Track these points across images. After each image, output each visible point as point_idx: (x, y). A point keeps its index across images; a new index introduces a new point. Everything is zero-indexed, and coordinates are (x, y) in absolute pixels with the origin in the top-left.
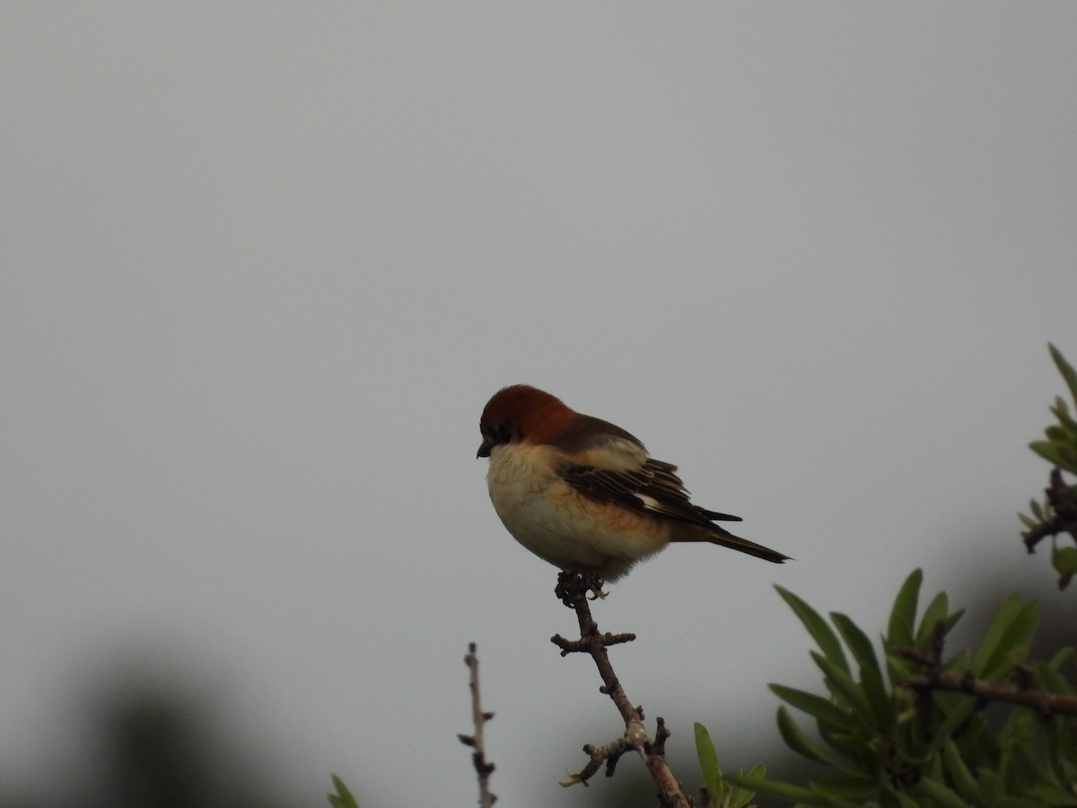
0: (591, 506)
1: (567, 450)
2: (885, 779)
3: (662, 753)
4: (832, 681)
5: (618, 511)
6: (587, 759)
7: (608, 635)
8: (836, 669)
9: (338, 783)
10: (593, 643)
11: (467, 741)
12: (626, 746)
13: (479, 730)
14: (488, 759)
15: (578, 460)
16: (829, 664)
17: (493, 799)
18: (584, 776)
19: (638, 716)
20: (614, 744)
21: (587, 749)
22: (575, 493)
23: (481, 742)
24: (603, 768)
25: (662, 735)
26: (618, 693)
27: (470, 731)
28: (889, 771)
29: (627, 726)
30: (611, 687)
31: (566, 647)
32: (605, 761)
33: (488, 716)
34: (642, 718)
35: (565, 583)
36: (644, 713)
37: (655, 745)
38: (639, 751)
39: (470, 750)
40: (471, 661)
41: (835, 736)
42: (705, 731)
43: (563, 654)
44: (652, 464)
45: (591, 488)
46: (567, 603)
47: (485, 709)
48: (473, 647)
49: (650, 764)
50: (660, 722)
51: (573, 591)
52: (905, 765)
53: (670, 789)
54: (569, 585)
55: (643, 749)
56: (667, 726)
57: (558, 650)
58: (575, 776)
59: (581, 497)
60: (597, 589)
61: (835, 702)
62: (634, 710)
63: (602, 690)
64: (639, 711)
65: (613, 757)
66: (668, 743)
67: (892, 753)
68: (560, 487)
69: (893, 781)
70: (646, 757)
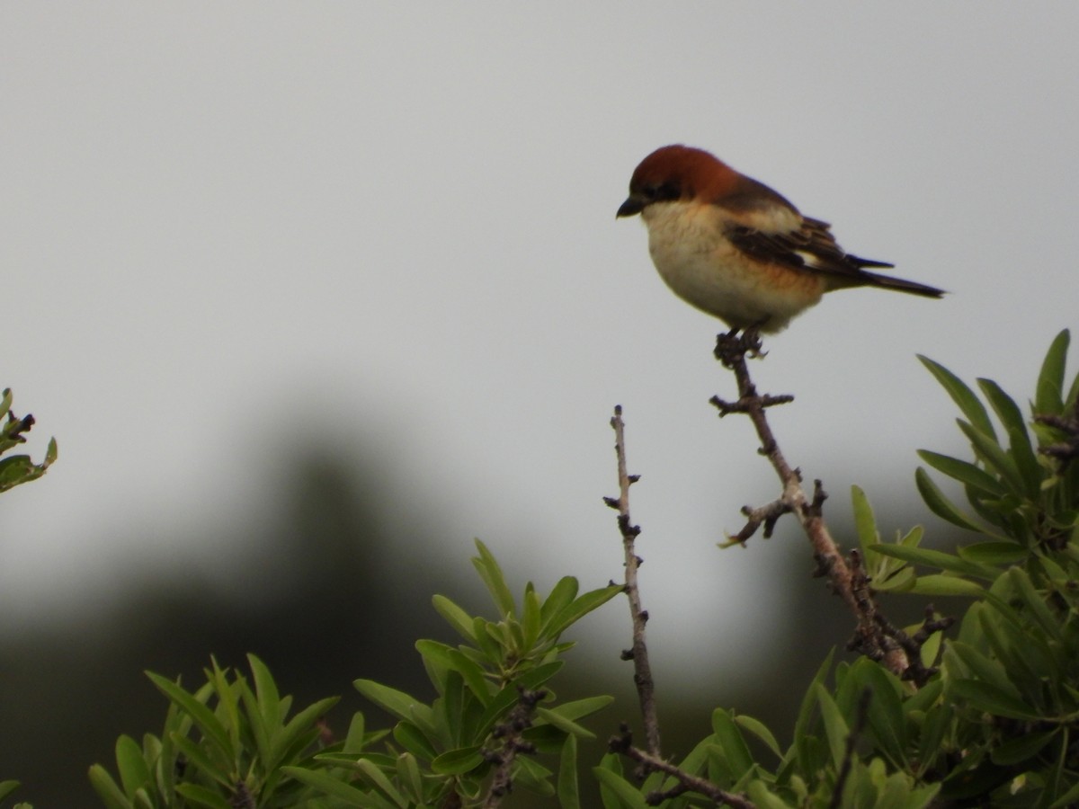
0: (753, 266)
1: (732, 210)
2: (1033, 544)
3: (819, 514)
4: (979, 447)
5: (778, 270)
6: (744, 521)
7: (766, 396)
8: (982, 436)
9: (481, 546)
10: (751, 403)
11: (613, 503)
12: (784, 508)
13: (625, 492)
14: (633, 523)
15: (742, 220)
16: (976, 430)
17: (639, 562)
18: (743, 537)
19: (795, 477)
20: (771, 506)
21: (745, 510)
22: (738, 253)
23: (627, 504)
24: (761, 530)
25: (820, 498)
26: (776, 454)
27: (616, 494)
28: (1037, 537)
29: (785, 487)
30: (770, 448)
31: (725, 408)
32: (763, 523)
33: (634, 479)
34: (800, 480)
35: (724, 345)
36: (802, 474)
37: (813, 506)
38: (796, 512)
39: (616, 513)
40: (616, 423)
41: (984, 502)
42: (862, 493)
43: (722, 415)
44: (810, 224)
45: (753, 248)
46: (726, 363)
47: (630, 472)
48: (618, 409)
49: (808, 525)
50: (818, 484)
51: (731, 352)
52: (1053, 531)
53: (827, 550)
54: (728, 347)
55: (800, 511)
56: (825, 488)
57: (716, 411)
58: (732, 538)
59: (744, 257)
60: (756, 348)
61: (981, 465)
62: (792, 472)
63: (760, 451)
64: (797, 472)
65: (771, 518)
66: (826, 505)
67: (1041, 519)
68: (725, 247)
69: (1042, 546)
70: (803, 519)
